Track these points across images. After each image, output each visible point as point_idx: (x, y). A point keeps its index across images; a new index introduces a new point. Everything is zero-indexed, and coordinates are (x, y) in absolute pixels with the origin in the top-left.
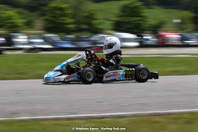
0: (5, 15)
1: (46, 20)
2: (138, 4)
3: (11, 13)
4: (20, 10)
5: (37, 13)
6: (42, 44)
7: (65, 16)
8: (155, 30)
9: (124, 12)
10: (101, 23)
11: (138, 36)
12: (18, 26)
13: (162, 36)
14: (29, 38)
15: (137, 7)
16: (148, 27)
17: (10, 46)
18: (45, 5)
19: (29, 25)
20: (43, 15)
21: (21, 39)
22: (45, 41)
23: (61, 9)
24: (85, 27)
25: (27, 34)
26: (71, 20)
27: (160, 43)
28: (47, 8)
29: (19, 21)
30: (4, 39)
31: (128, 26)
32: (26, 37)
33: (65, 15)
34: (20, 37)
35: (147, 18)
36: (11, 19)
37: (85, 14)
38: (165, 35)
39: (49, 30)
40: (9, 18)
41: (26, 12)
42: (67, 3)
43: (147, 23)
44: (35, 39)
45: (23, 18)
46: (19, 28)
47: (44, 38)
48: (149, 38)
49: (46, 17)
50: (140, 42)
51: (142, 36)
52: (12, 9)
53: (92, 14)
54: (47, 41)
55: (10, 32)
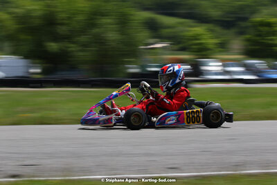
0: (190, 34)
1: (248, 40)
3: (199, 30)
4: (210, 26)
5: (233, 30)
6: (242, 73)
7: (274, 35)
12: (209, 49)
14: (224, 66)
17: (197, 76)
18: (245, 19)
19: (223, 47)
20: (241, 33)
21: (213, 67)
22: (247, 70)
23: (269, 25)
25: (222, 60)
28: (248, 24)
29: (210, 41)
30: (189, 67)
32: (221, 64)
34: (211, 64)
36: (198, 39)
39: (251, 54)
40: (196, 37)
41: (218, 29)
44: (232, 66)
45: (217, 38)
46: (209, 52)
47: (244, 65)
49: (248, 36)
52: (199, 24)
54: (249, 69)
55: (197, 57)
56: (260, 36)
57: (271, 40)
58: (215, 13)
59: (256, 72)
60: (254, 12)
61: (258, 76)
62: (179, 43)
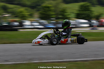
0: (19, 11)
1: (40, 13)
2: (89, 4)
3: (22, 9)
4: (26, 8)
5: (35, 9)
6: (38, 25)
8: (97, 18)
9: (81, 8)
10: (69, 15)
11: (89, 21)
12: (26, 17)
13: (101, 21)
14: (31, 23)
15: (88, 6)
16: (94, 16)
17: (21, 27)
18: (40, 5)
19: (31, 16)
20: (38, 11)
22: (40, 24)
23: (48, 7)
24: (60, 16)
25: (31, 21)
26: (53, 13)
27: (100, 25)
29: (26, 13)
30: (18, 23)
31: (83, 16)
33: (50, 11)
34: (26, 22)
35: (94, 12)
36: (22, 13)
37: (61, 10)
38: (103, 21)
39: (42, 18)
40: (21, 12)
41: (29, 9)
42: (51, 4)
43: (93, 14)
44: (35, 23)
47: (39, 23)
48: (94, 22)
50: (90, 24)
51: (91, 21)
53: (64, 10)
54: (41, 24)
55: (21, 19)
56: (45, 11)
57: (49, 13)
58: (28, 3)
59: (44, 25)
60: (43, 3)
61: (44, 26)
62: (15, 14)
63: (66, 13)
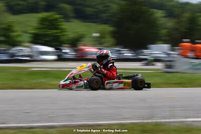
2: (58, 16)
8: (74, 43)
9: (42, 24)
10: (19, 36)
11: (56, 49)
13: (81, 50)
15: (56, 20)
16: (67, 40)
24: (2, 39)
27: (78, 57)
31: (47, 39)
37: (3, 26)
38: (84, 49)
48: (67, 51)
50: (59, 56)
51: (61, 50)
53: (10, 26)
63: (13, 31)
